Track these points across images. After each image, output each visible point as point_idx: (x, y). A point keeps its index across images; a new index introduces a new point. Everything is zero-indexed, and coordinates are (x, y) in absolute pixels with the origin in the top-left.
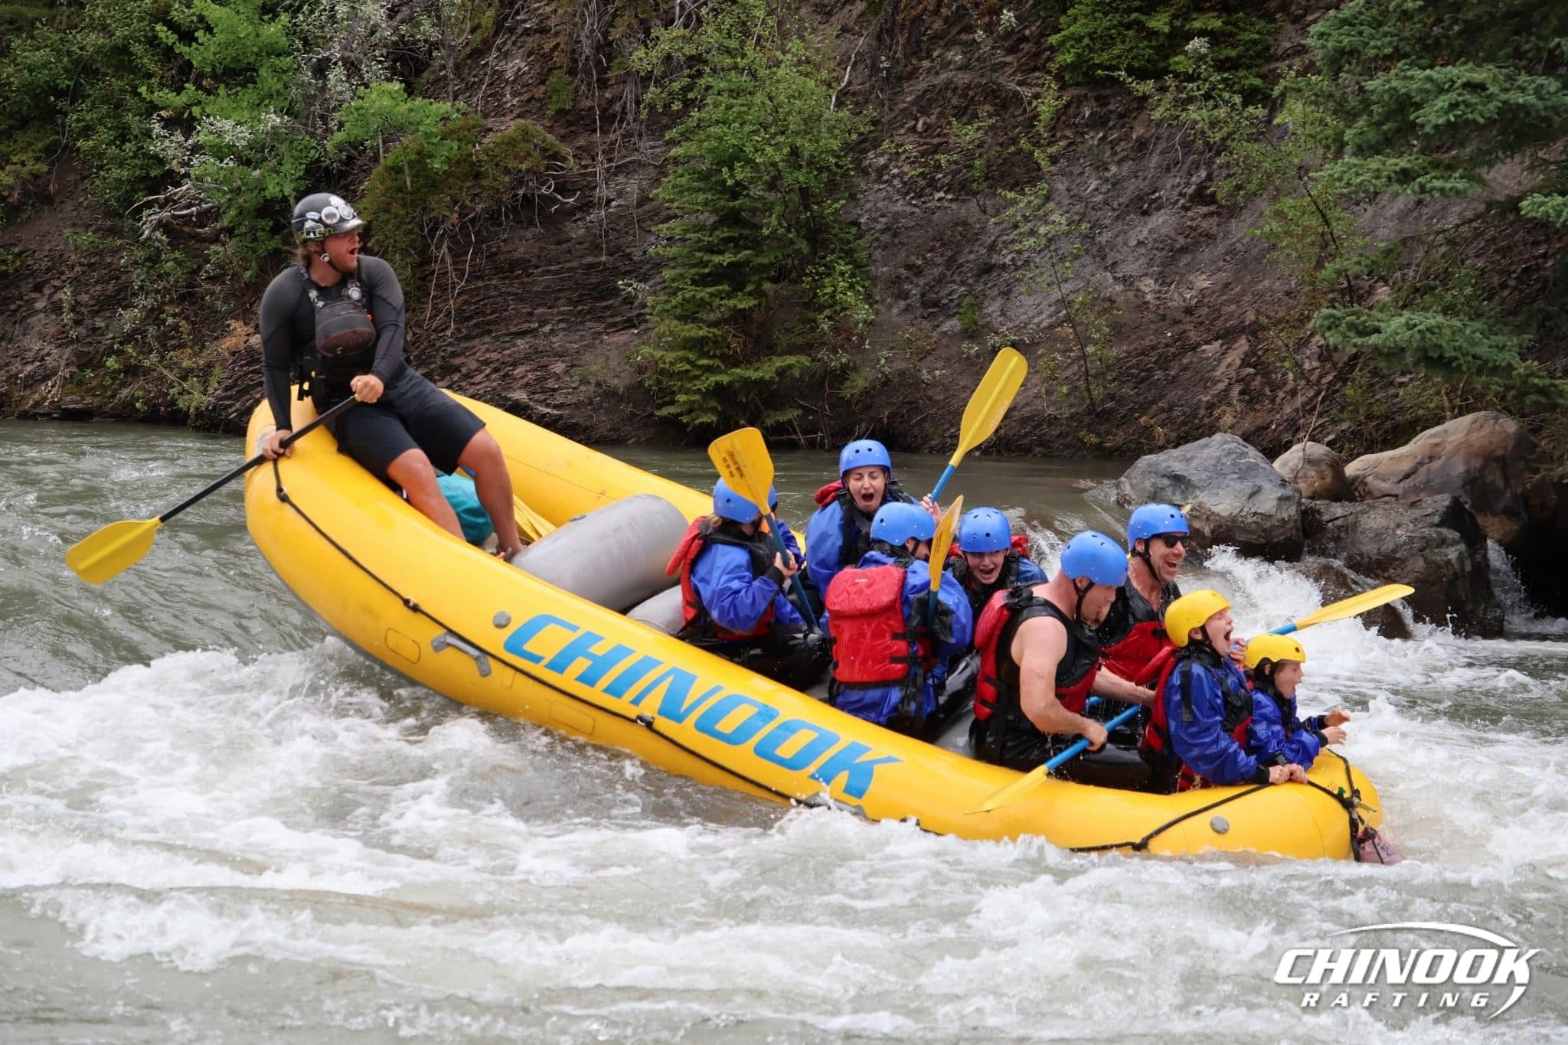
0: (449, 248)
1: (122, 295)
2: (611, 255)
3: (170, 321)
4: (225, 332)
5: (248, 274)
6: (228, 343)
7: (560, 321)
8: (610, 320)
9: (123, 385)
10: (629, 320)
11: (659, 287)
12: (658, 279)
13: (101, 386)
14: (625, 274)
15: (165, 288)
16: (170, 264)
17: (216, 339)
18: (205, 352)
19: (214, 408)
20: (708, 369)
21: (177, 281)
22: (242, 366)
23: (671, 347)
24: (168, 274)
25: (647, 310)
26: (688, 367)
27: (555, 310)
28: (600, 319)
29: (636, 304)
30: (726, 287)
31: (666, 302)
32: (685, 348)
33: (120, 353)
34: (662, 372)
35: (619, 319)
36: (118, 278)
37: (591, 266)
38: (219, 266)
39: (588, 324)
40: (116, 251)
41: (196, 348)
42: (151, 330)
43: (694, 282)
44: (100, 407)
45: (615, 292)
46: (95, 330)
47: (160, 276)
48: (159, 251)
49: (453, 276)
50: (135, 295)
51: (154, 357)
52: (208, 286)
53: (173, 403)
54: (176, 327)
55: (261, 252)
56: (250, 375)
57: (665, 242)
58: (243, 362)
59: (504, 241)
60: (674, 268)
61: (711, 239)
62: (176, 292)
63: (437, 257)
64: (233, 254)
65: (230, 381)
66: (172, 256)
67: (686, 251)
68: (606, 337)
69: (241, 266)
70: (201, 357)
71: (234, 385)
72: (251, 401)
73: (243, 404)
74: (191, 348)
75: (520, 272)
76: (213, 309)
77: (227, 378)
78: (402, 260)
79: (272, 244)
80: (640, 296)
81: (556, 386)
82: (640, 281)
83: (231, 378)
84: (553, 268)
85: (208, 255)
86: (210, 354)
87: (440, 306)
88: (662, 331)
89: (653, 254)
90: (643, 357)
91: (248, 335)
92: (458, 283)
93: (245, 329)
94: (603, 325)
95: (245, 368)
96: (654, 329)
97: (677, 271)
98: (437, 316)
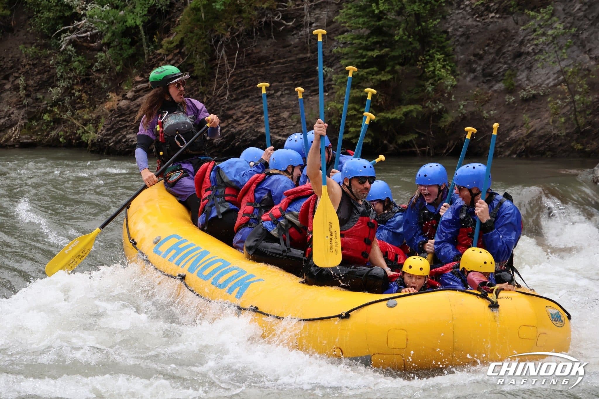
0: (225, 51)
1: (51, 80)
2: (313, 52)
3: (77, 94)
4: (107, 99)
5: (118, 68)
6: (108, 105)
7: (286, 89)
8: (313, 88)
9: (53, 129)
11: (339, 70)
12: (338, 66)
13: (41, 130)
16: (76, 63)
17: (102, 103)
18: (96, 110)
19: (102, 140)
21: (80, 72)
22: (116, 117)
24: (76, 69)
25: (333, 82)
26: (355, 113)
27: (283, 84)
28: (308, 88)
29: (327, 79)
30: (375, 69)
31: (343, 78)
32: (353, 103)
33: (50, 112)
36: (49, 71)
37: (302, 59)
38: (102, 63)
40: (47, 57)
42: (67, 99)
44: (41, 141)
45: (315, 72)
46: (37, 99)
47: (71, 70)
48: (70, 56)
49: (227, 66)
50: (58, 80)
51: (69, 113)
52: (97, 75)
53: (79, 138)
54: (80, 97)
55: (125, 55)
56: (120, 123)
57: (342, 45)
58: (116, 115)
59: (255, 47)
60: (347, 59)
61: (367, 43)
62: (80, 78)
63: (219, 56)
64: (110, 57)
65: (109, 126)
66: (78, 59)
67: (353, 50)
68: (310, 98)
69: (114, 63)
70: (94, 113)
71: (112, 128)
72: (121, 136)
73: (117, 138)
74: (89, 108)
75: (264, 63)
76: (100, 87)
77: (108, 124)
78: (200, 58)
79: (131, 51)
80: (329, 75)
81: (284, 125)
82: (328, 67)
83: (110, 124)
84: (281, 61)
85: (97, 58)
86: (99, 111)
87: (221, 83)
88: (341, 93)
89: (335, 52)
90: (331, 108)
91: (119, 101)
92: (231, 70)
93: (117, 97)
94: (309, 91)
95: (117, 119)
96: (336, 92)
97: (348, 61)
98: (219, 88)
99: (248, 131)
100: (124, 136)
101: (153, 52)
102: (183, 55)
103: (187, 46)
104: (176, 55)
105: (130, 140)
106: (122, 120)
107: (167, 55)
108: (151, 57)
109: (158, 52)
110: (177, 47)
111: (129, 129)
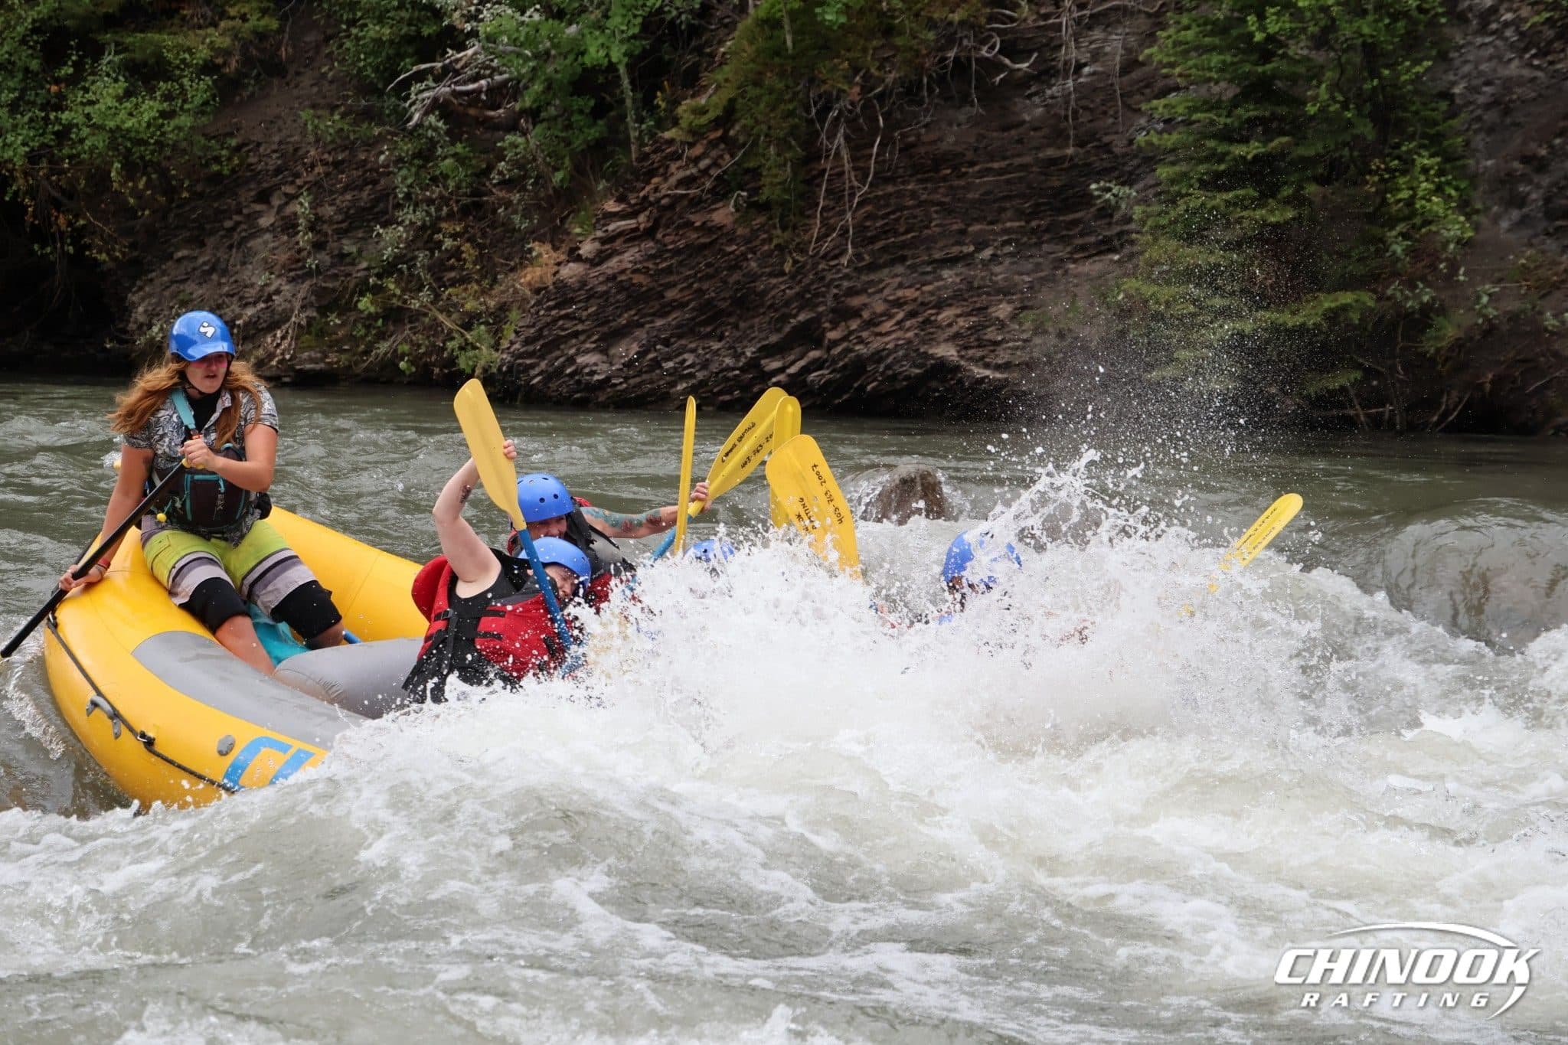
0: (847, 138)
1: (381, 205)
2: (1081, 144)
3: (448, 243)
4: (526, 259)
5: (558, 176)
6: (531, 275)
7: (1005, 243)
8: (1080, 241)
9: (382, 336)
10: (1106, 241)
12: (1149, 181)
13: (351, 338)
14: (1099, 175)
15: (441, 197)
16: (448, 161)
17: (513, 270)
18: (498, 289)
19: (510, 369)
20: (1225, 313)
21: (458, 187)
22: (550, 309)
23: (1167, 280)
24: (446, 177)
25: (1133, 226)
26: (1193, 309)
27: (999, 227)
28: (1064, 240)
29: (1117, 217)
30: (1251, 192)
31: (1162, 214)
32: (1188, 281)
33: (377, 290)
34: (1155, 317)
35: (1092, 239)
36: (375, 182)
37: (1052, 162)
38: (517, 164)
39: (1046, 247)
40: (372, 144)
41: (485, 283)
42: (422, 256)
43: (1203, 185)
44: (349, 367)
45: (1087, 199)
46: (342, 256)
47: (434, 180)
48: (433, 143)
49: (851, 178)
50: (399, 206)
51: (425, 296)
52: (502, 194)
53: (452, 361)
54: (457, 253)
55: (578, 143)
56: (561, 323)
57: (1160, 126)
58: (550, 303)
59: (926, 126)
60: (1173, 163)
61: (1229, 121)
62: (457, 202)
63: (828, 150)
64: (538, 147)
65: (532, 331)
66: (452, 150)
67: (1191, 139)
68: (1072, 266)
69: (549, 164)
70: (491, 297)
71: (539, 336)
72: (562, 360)
73: (551, 364)
74: (478, 282)
75: (948, 171)
76: (509, 229)
77: (528, 327)
78: (779, 155)
79: (594, 133)
80: (1123, 206)
81: (1000, 338)
82: (1123, 184)
83: (533, 326)
84: (996, 165)
85: (503, 149)
86: (503, 292)
87: (832, 221)
88: (1155, 256)
89: (1143, 144)
90: (1128, 296)
91: (559, 264)
92: (859, 188)
93: (555, 255)
94: (1069, 249)
95: (553, 313)
96: (1142, 253)
97: (1177, 169)
98: (828, 235)
99: (901, 353)
100: (571, 360)
101: (652, 135)
102: (732, 145)
103: (743, 121)
104: (713, 144)
105: (587, 370)
106: (566, 317)
107: (691, 145)
108: (647, 149)
109: (667, 135)
110: (717, 123)
111: (584, 342)
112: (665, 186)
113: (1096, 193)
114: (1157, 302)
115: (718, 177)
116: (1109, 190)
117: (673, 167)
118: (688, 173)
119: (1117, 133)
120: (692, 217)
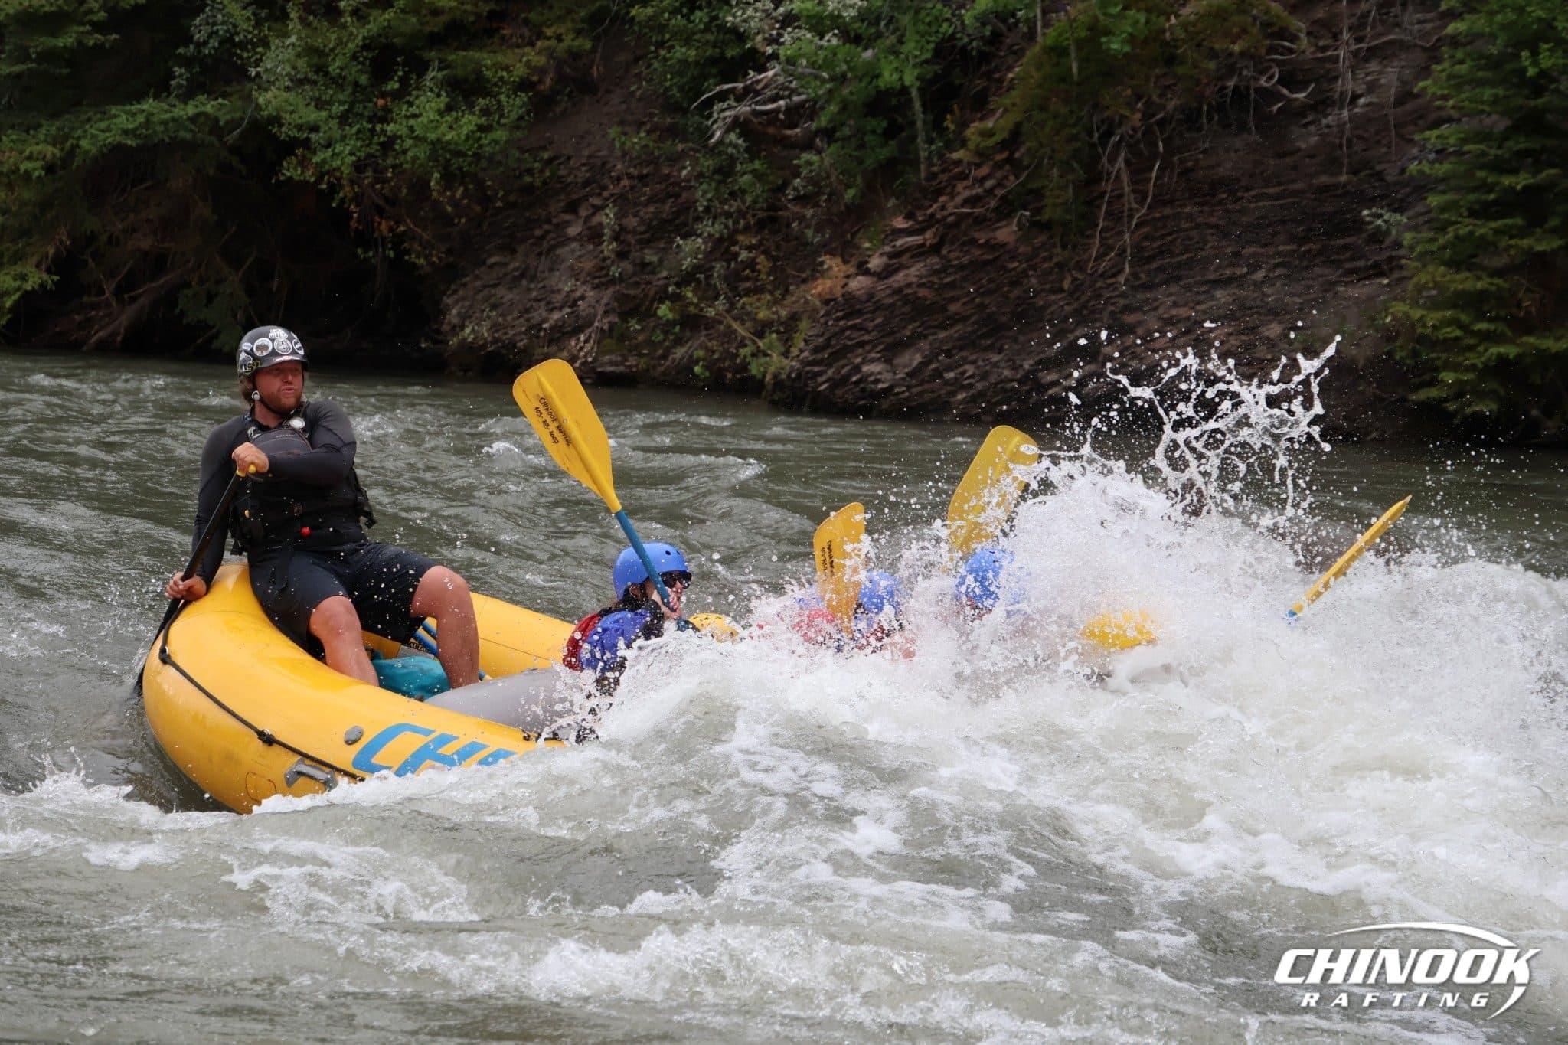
0: (1127, 162)
1: (682, 218)
2: (1355, 172)
3: (744, 255)
4: (817, 272)
5: (851, 193)
6: (821, 287)
7: (1277, 266)
8: (1348, 266)
9: (679, 342)
10: (1376, 265)
11: (1421, 220)
12: (1420, 208)
13: (649, 343)
14: (1371, 202)
15: (739, 211)
16: (746, 177)
17: (804, 281)
18: (790, 299)
19: (799, 376)
20: (1488, 337)
21: (755, 202)
22: (838, 319)
23: (1434, 305)
24: (743, 192)
25: (1403, 252)
26: (1458, 333)
27: (1271, 250)
28: (1337, 264)
29: (1388, 242)
30: (1518, 221)
31: (1432, 240)
32: (1455, 306)
33: (676, 298)
34: (1422, 339)
35: (1361, 263)
36: (677, 196)
37: (1325, 189)
38: (810, 181)
39: (1318, 270)
40: (675, 159)
41: (778, 293)
42: (719, 267)
43: (1473, 214)
44: (647, 371)
45: (1358, 225)
46: (644, 265)
47: (733, 194)
48: (732, 159)
49: (1130, 200)
50: (698, 219)
51: (721, 304)
52: (797, 209)
53: (744, 367)
54: (752, 264)
55: (870, 162)
56: (848, 333)
57: (1432, 156)
58: (839, 314)
59: (1205, 152)
60: (1444, 192)
61: (1500, 152)
62: (754, 215)
63: (1109, 174)
64: (832, 165)
65: (821, 340)
66: (750, 166)
67: (1462, 169)
68: (1341, 289)
69: (840, 182)
70: (783, 306)
71: (827, 345)
72: (848, 368)
73: (838, 372)
74: (771, 293)
75: (1224, 196)
76: (801, 241)
77: (818, 336)
78: (1061, 176)
79: (885, 152)
80: (1394, 232)
81: (1269, 357)
82: (1395, 211)
83: (822, 335)
84: (1271, 191)
85: (799, 166)
86: (795, 302)
87: (1110, 241)
88: (1423, 281)
89: (1414, 173)
90: (1394, 318)
91: (848, 277)
92: (1138, 211)
93: (844, 268)
94: (1339, 272)
95: (842, 323)
96: (1411, 278)
97: (1448, 197)
98: (1106, 254)
100: (857, 369)
101: (941, 156)
102: (1016, 166)
103: (1028, 144)
104: (998, 166)
105: (872, 379)
106: (854, 327)
107: (978, 166)
108: (935, 169)
109: (955, 156)
110: (1004, 145)
111: (870, 352)
112: (952, 204)
113: (1368, 219)
114: (1424, 326)
115: (1003, 198)
116: (1380, 216)
117: (960, 186)
118: (974, 192)
119: (1389, 162)
120: (976, 235)
